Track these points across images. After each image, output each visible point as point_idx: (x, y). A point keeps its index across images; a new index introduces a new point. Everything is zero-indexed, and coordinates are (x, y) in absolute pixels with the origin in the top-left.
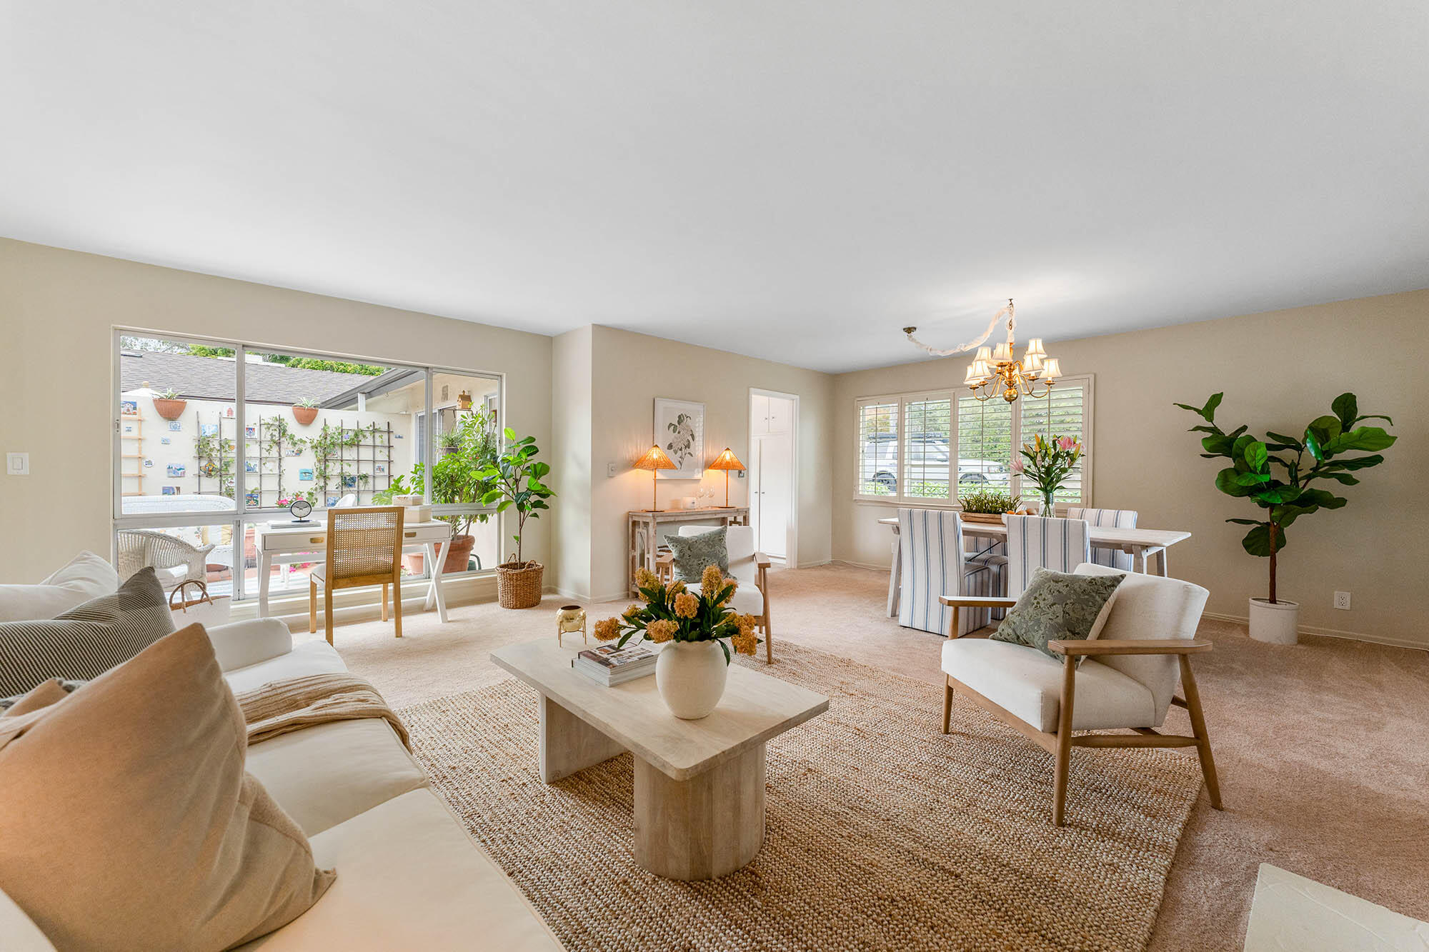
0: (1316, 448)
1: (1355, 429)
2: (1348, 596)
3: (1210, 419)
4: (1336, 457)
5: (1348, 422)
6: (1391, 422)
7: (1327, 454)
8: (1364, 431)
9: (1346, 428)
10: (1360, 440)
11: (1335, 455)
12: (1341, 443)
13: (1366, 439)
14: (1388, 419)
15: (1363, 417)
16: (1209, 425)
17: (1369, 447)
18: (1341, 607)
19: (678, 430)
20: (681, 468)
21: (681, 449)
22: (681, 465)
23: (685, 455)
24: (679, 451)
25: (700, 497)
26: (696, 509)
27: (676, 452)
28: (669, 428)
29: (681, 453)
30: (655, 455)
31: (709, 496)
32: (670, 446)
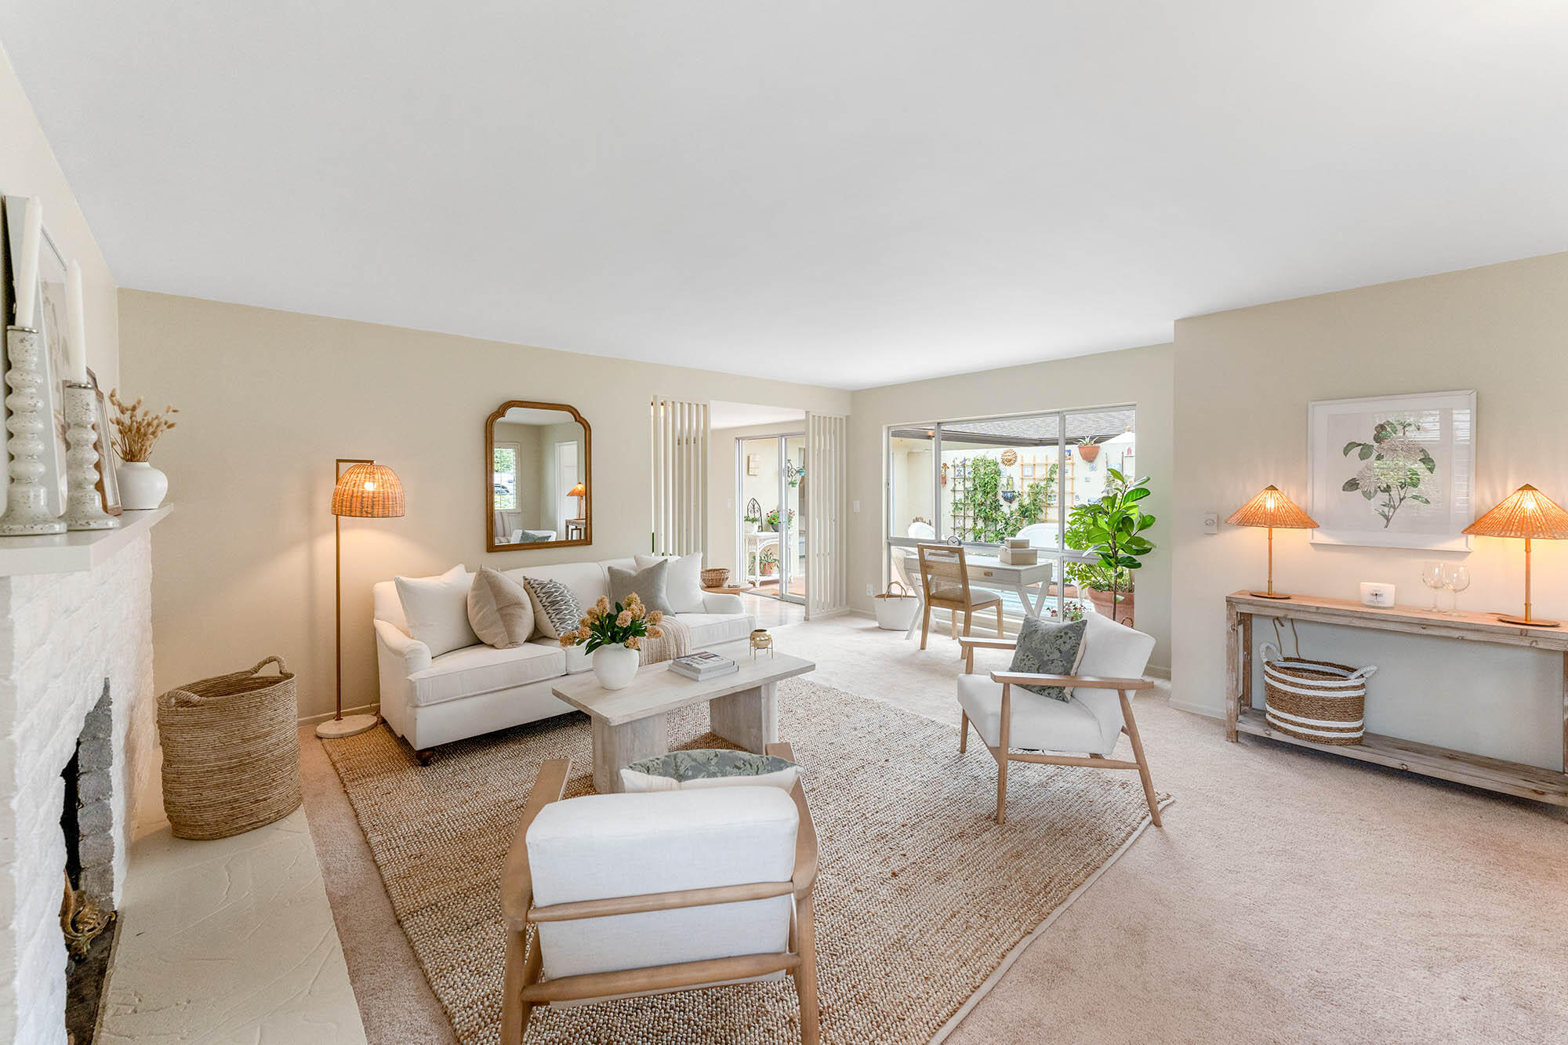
19: (1375, 454)
20: (1386, 527)
21: (1388, 489)
22: (1388, 521)
23: (1401, 500)
24: (1379, 492)
25: (1435, 588)
26: (1391, 608)
27: (1368, 495)
28: (1346, 451)
29: (1386, 496)
30: (1271, 503)
31: (1459, 588)
32: (1352, 485)
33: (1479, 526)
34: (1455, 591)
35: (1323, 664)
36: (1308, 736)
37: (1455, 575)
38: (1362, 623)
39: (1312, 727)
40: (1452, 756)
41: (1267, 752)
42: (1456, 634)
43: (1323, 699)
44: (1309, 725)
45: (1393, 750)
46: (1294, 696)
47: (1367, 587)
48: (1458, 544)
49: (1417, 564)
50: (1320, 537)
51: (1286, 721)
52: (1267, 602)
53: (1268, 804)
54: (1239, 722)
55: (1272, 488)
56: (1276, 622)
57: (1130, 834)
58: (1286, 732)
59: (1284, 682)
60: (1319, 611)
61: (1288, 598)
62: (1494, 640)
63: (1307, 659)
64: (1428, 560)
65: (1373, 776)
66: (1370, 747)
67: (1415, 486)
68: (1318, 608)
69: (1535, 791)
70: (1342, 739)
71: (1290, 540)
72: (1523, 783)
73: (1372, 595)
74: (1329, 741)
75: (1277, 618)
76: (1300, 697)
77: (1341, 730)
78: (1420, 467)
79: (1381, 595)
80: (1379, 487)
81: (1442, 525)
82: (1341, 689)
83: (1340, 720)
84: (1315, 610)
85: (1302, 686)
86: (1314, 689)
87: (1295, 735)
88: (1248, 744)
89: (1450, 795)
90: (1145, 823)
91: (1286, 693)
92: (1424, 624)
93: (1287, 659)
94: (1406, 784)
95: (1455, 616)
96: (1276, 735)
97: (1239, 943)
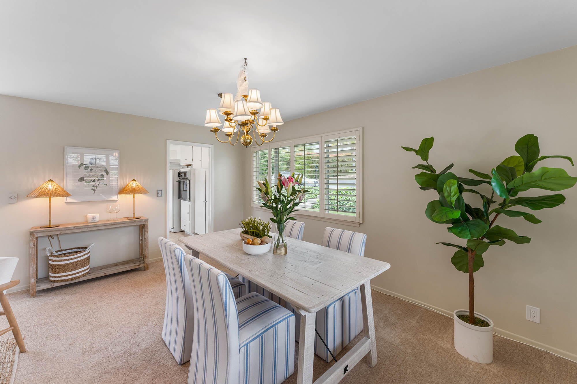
0: (501, 186)
1: (537, 169)
2: (537, 310)
3: (425, 158)
4: (521, 194)
5: (529, 163)
6: (572, 162)
7: (511, 192)
8: (545, 172)
9: (529, 168)
10: (541, 180)
11: (519, 192)
12: (524, 183)
13: (546, 179)
14: (569, 159)
15: (544, 158)
16: (424, 163)
17: (551, 186)
18: (532, 320)
19: (90, 168)
20: (94, 194)
21: (94, 181)
22: (94, 192)
23: (99, 184)
24: (91, 182)
25: (110, 212)
26: (98, 222)
27: (88, 183)
28: (79, 167)
29: (94, 183)
30: (50, 186)
31: (117, 211)
32: (82, 179)
33: (122, 191)
34: (116, 212)
35: (71, 249)
36: (71, 278)
37: (117, 207)
38: (91, 229)
39: (73, 274)
40: (116, 265)
41: (53, 293)
42: (119, 226)
43: (77, 262)
44: (71, 274)
45: (100, 271)
46: (65, 265)
47: (90, 216)
48: (115, 198)
49: (104, 206)
50: (69, 200)
51: (61, 276)
52: (51, 229)
53: (68, 311)
54: (37, 287)
55: (51, 180)
56: (50, 238)
57: (12, 366)
58: (61, 281)
59: (61, 261)
60: (75, 228)
61: (58, 226)
62: (129, 225)
63: (65, 249)
64: (108, 204)
65: (95, 283)
66: (92, 273)
67: (103, 180)
68: (74, 227)
69: (138, 265)
70: (84, 274)
71: (58, 202)
72: (135, 265)
73: (92, 218)
74: (79, 277)
75: (50, 236)
76: (68, 264)
77: (83, 271)
78: (104, 174)
79: (95, 218)
80: (91, 180)
81: (111, 192)
82: (83, 255)
83: (83, 267)
84: (73, 228)
85: (69, 260)
86: (74, 259)
87: (66, 280)
88: (42, 295)
89: (118, 277)
90: (17, 355)
91: (61, 265)
92: (110, 225)
93: (57, 252)
94: (106, 280)
95: (117, 221)
96: (56, 285)
97: (94, 364)
